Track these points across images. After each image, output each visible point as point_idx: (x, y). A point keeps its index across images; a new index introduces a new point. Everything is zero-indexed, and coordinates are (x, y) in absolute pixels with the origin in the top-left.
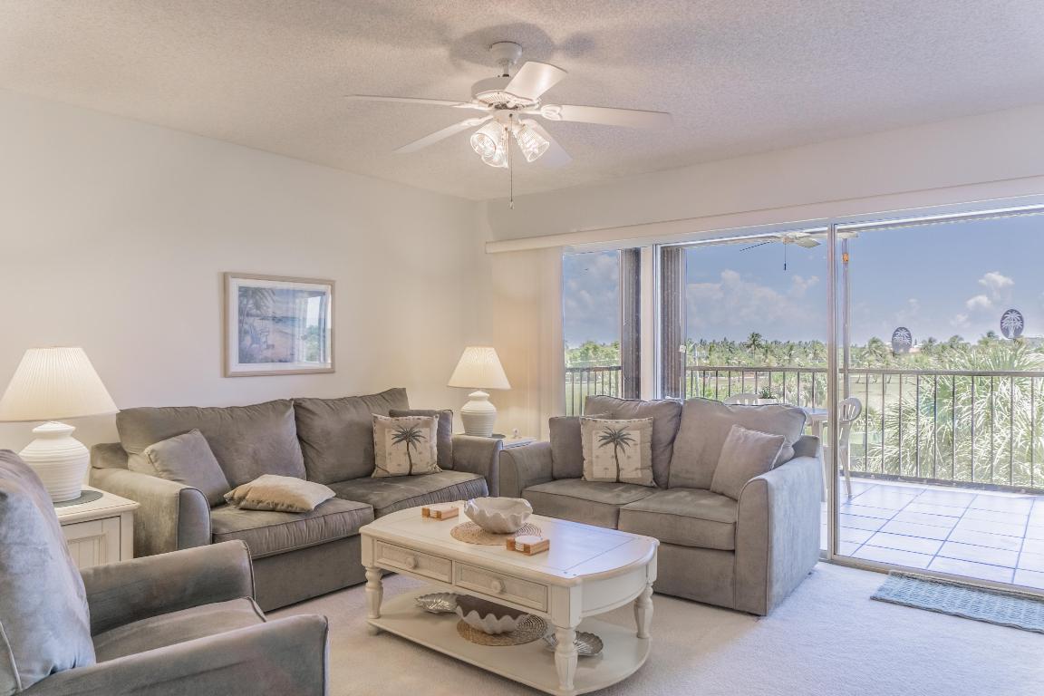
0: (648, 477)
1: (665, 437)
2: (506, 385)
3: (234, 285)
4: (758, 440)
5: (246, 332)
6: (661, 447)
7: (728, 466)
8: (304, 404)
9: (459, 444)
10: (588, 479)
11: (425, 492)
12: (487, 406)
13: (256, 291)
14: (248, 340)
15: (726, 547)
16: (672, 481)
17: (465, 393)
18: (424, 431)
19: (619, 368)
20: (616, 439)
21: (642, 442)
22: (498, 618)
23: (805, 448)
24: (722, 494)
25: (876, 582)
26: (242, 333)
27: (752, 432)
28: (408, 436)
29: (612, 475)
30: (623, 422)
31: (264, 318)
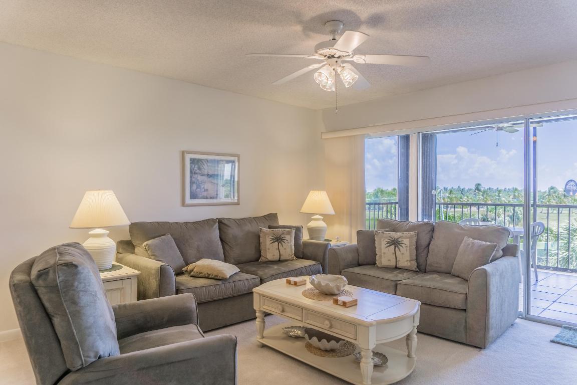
0: (414, 265)
1: (424, 242)
3: (188, 157)
4: (480, 246)
5: (194, 183)
6: (422, 249)
7: (461, 261)
8: (223, 221)
9: (306, 244)
10: (379, 266)
11: (288, 270)
12: (321, 224)
13: (199, 160)
14: (195, 187)
15: (462, 308)
16: (428, 268)
17: (309, 216)
18: (287, 237)
19: (397, 203)
20: (395, 243)
21: (410, 246)
22: (328, 341)
23: (510, 251)
24: (458, 277)
25: (554, 332)
26: (192, 183)
27: (476, 241)
28: (279, 239)
29: (393, 264)
30: (399, 234)
31: (203, 175)
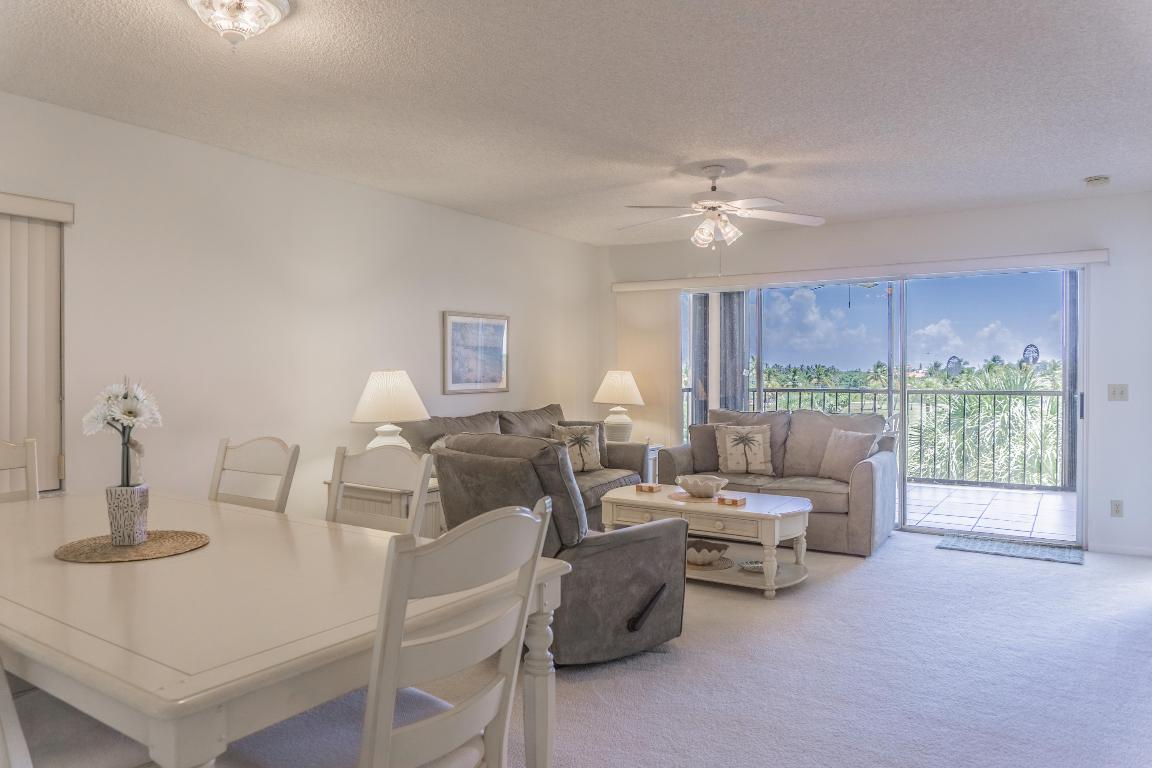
0: (769, 468)
1: (780, 440)
2: (640, 401)
3: (451, 319)
4: (856, 438)
5: (457, 359)
6: (778, 448)
7: (832, 458)
8: (506, 416)
9: (610, 448)
10: (724, 471)
11: (606, 481)
12: (625, 419)
13: (463, 325)
14: (457, 364)
15: (841, 511)
16: (786, 472)
18: (590, 437)
19: (689, 390)
20: (744, 440)
21: (764, 443)
23: (886, 444)
24: (830, 478)
26: (454, 359)
27: (851, 432)
28: (580, 441)
29: (743, 468)
30: (748, 428)
31: (467, 347)
